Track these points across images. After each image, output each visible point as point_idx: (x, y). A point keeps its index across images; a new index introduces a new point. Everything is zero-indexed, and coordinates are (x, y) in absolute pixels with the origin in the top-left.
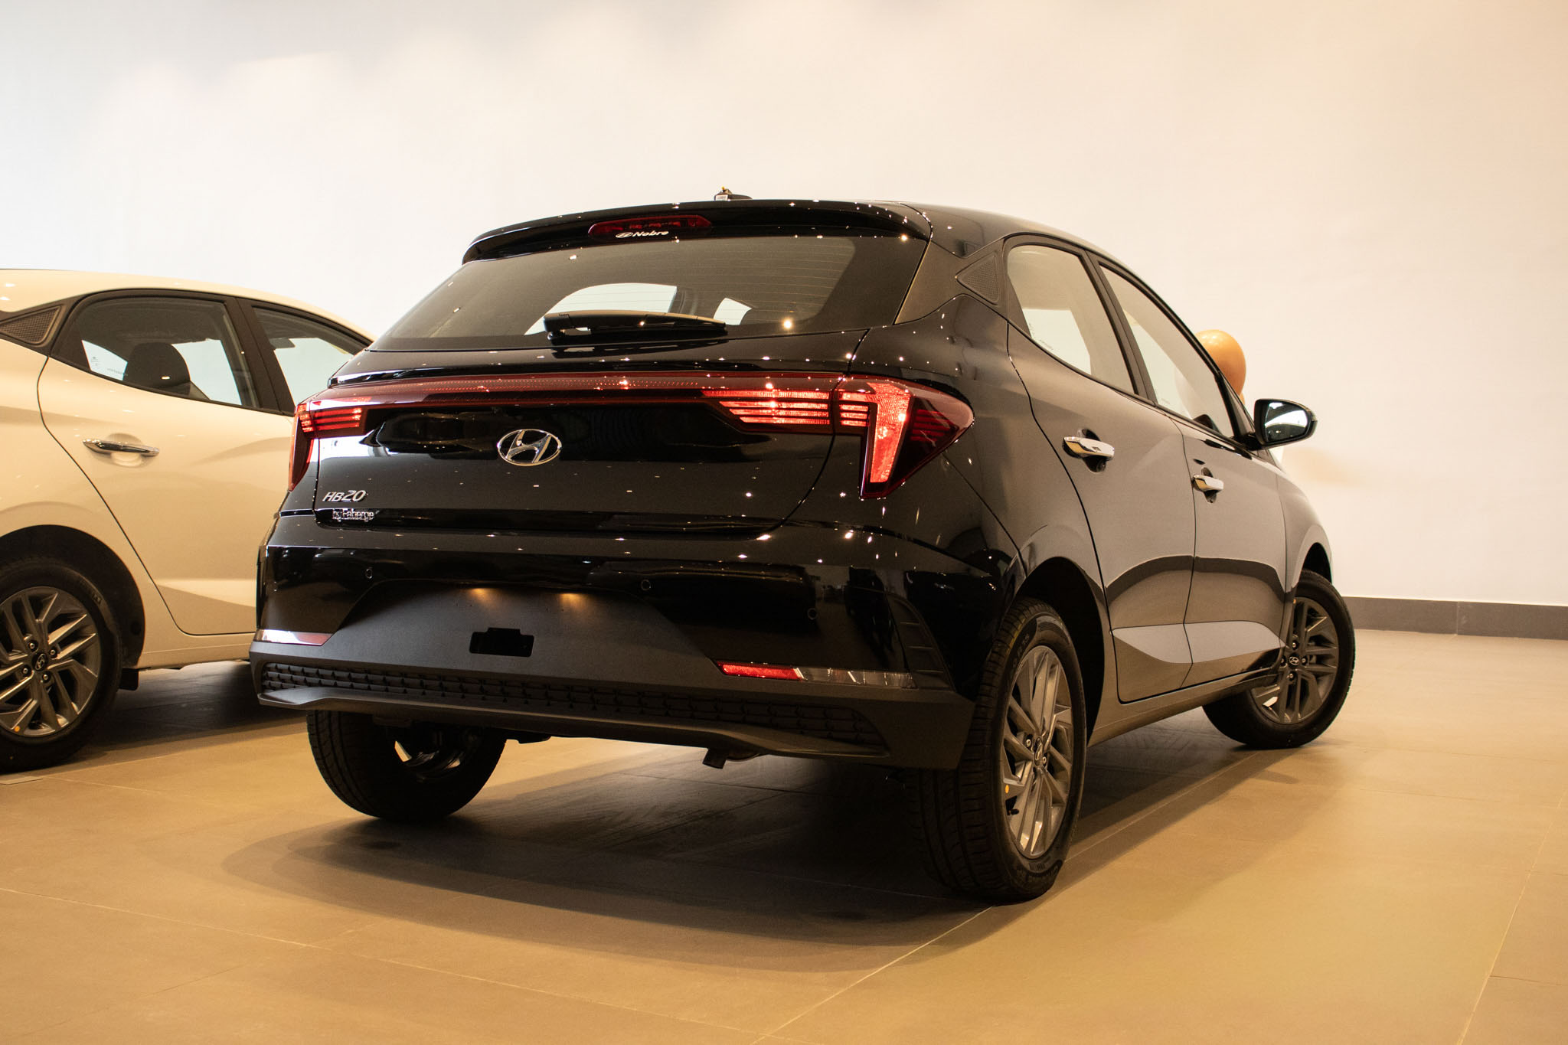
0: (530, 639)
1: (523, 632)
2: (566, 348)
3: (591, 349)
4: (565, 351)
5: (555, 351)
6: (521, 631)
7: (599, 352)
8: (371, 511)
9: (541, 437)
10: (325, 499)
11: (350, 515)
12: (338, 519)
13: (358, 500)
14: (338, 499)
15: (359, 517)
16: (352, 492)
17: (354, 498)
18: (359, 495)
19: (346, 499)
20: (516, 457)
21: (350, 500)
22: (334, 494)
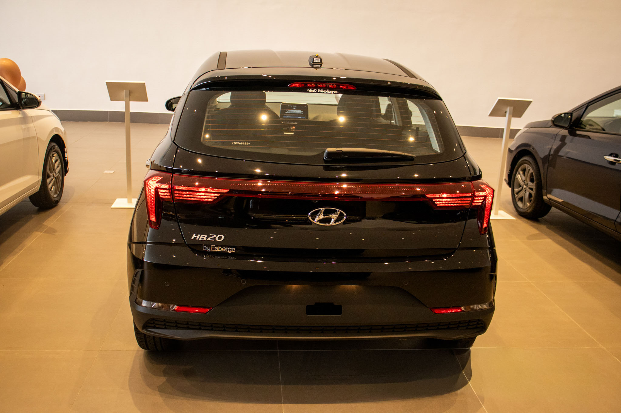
0: (340, 307)
8: (232, 247)
9: (334, 212)
10: (193, 238)
11: (217, 249)
12: (207, 250)
13: (220, 241)
14: (204, 239)
15: (224, 250)
16: (213, 236)
17: (217, 239)
18: (220, 238)
19: (210, 239)
20: (320, 221)
21: (214, 240)
22: (199, 235)
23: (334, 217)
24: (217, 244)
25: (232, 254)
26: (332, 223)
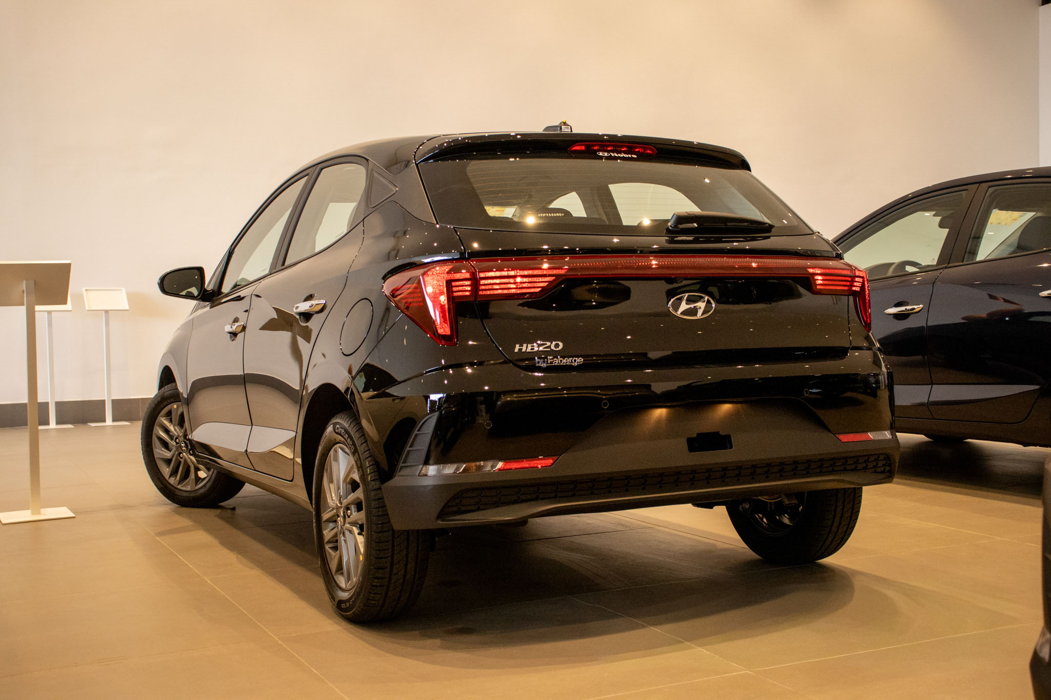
0: (728, 437)
1: (721, 433)
2: (677, 237)
3: (691, 238)
4: (675, 239)
5: (667, 238)
6: (720, 433)
7: (696, 241)
8: (578, 357)
9: (700, 299)
10: (516, 350)
11: (557, 362)
12: (542, 365)
13: (557, 349)
14: (533, 349)
15: (565, 361)
16: (546, 344)
17: (553, 347)
18: (557, 346)
19: (544, 348)
20: (683, 313)
21: (549, 349)
22: (525, 345)
23: (701, 305)
24: (555, 354)
25: (580, 368)
26: (700, 312)
